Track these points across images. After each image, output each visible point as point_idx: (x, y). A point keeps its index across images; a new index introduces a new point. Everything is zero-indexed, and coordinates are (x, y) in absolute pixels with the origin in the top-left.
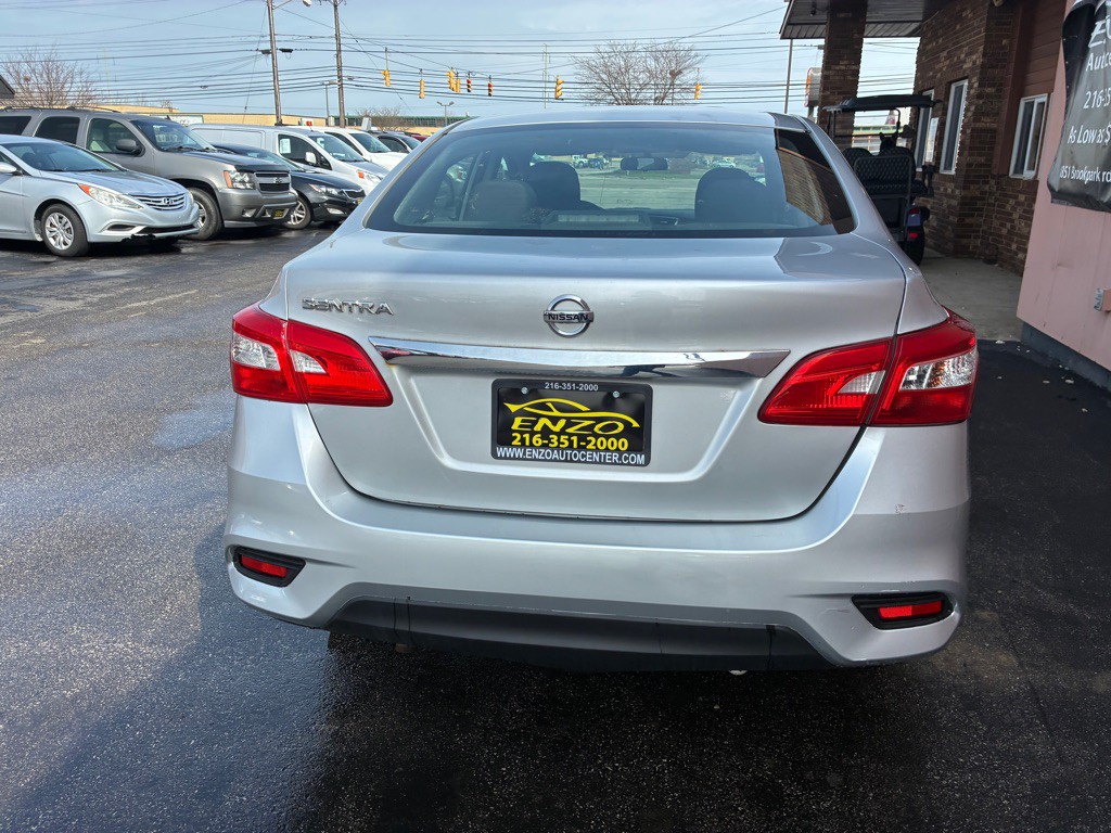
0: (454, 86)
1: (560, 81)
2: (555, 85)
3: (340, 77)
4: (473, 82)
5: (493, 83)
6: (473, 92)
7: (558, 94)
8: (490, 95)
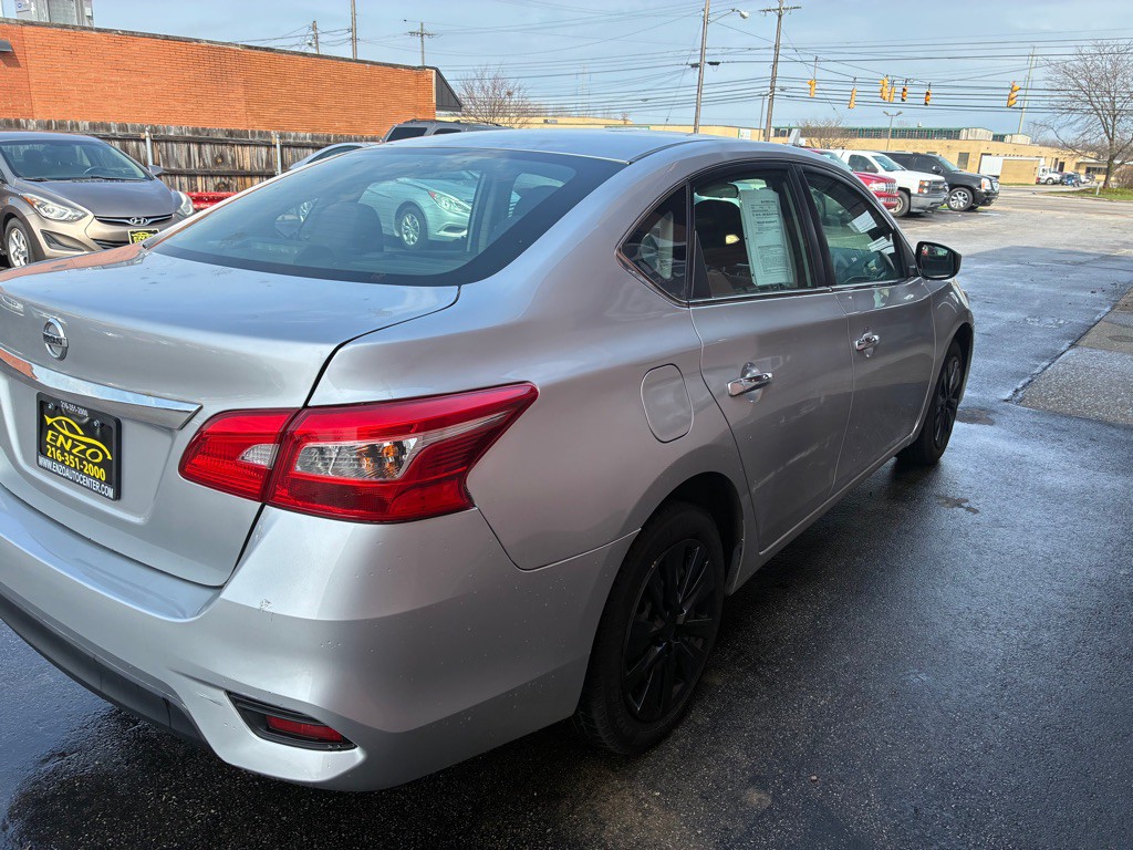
0: (886, 95)
1: (1017, 87)
2: (1009, 92)
3: (772, 88)
4: (909, 90)
5: (932, 91)
6: (907, 101)
7: (1011, 102)
8: (926, 104)
